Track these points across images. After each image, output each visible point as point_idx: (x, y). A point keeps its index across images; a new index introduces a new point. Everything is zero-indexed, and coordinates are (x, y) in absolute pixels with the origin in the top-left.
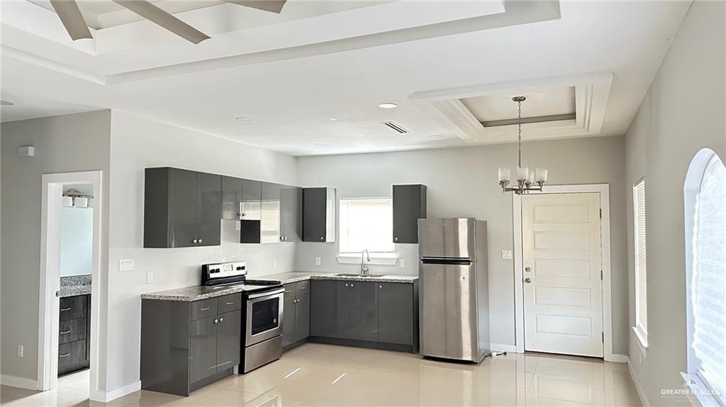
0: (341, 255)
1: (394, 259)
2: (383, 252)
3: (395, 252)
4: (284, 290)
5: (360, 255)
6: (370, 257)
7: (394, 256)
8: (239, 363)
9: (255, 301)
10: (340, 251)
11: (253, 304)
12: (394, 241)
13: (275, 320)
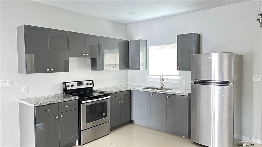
0: (150, 77)
1: (179, 79)
2: (172, 75)
3: (179, 76)
4: (110, 97)
5: (159, 77)
6: (164, 78)
7: (178, 78)
8: (78, 139)
9: (88, 104)
10: (149, 75)
11: (86, 106)
12: (178, 69)
13: (104, 114)
